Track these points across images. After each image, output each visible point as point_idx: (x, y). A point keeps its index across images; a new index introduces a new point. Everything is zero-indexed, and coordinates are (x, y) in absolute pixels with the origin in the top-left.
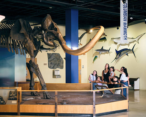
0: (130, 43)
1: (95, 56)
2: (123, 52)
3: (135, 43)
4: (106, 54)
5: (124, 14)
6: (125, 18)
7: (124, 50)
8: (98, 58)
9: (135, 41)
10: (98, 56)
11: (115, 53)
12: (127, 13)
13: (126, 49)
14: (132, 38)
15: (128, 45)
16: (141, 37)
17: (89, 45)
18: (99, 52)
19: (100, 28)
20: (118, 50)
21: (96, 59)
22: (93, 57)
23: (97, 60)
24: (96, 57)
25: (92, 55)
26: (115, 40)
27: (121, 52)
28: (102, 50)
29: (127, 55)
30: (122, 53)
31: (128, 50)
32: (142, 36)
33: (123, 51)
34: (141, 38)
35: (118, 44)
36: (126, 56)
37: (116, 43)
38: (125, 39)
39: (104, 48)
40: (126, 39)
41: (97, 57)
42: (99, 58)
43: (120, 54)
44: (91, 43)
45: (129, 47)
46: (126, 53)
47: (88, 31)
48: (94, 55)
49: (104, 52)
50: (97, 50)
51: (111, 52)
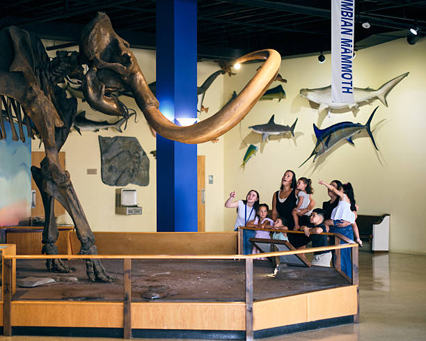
0: (360, 104)
1: (249, 145)
2: (339, 131)
3: (376, 103)
4: (284, 140)
5: (342, 12)
6: (345, 25)
7: (341, 128)
8: (258, 152)
9: (377, 98)
10: (258, 145)
11: (313, 135)
12: (353, 7)
13: (347, 125)
14: (367, 90)
15: (355, 110)
16: (393, 86)
17: (233, 109)
18: (261, 133)
19: (268, 55)
20: (322, 128)
21: (253, 156)
22: (241, 148)
23: (253, 158)
24: (252, 149)
25: (241, 141)
26: (312, 97)
27: (332, 132)
28: (271, 126)
29: (350, 141)
30: (335, 135)
31: (355, 125)
32: (396, 82)
33: (336, 130)
34: (394, 88)
35: (322, 108)
36: (348, 145)
37: (314, 105)
38: (346, 90)
39: (276, 121)
40: (348, 92)
41: (255, 147)
42: (262, 152)
43: (327, 138)
44: (238, 104)
45: (355, 116)
46: (348, 137)
47: (225, 68)
48: (244, 142)
49: (277, 133)
50: (255, 127)
51: (301, 134)
